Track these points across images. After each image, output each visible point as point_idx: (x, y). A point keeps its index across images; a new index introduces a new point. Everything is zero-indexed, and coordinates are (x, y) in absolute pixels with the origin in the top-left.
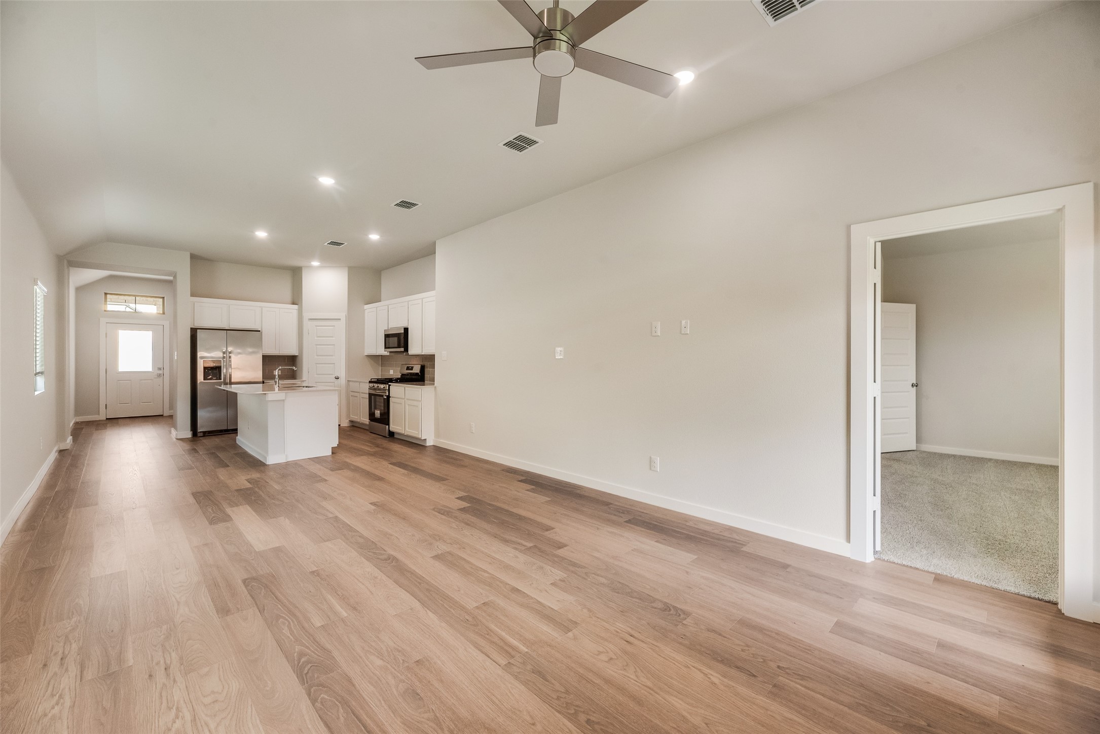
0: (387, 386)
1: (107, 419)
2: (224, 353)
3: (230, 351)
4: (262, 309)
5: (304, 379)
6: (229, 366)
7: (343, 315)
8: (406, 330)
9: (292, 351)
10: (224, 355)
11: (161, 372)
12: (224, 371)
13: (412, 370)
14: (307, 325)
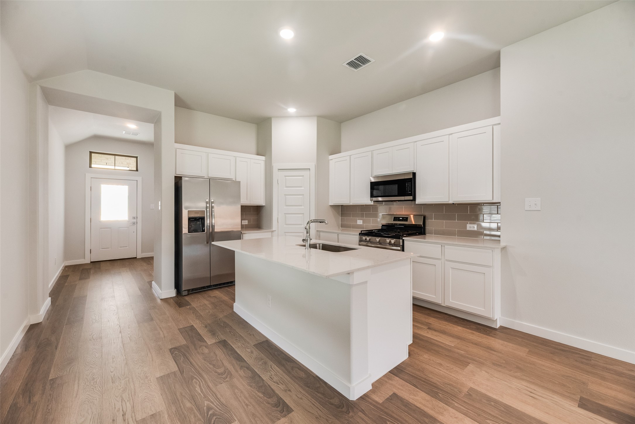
0: (401, 240)
1: (91, 262)
2: (207, 203)
3: (212, 200)
4: (236, 158)
5: (274, 229)
6: (212, 216)
7: (312, 166)
8: (414, 174)
9: (260, 201)
10: (208, 205)
11: (135, 221)
12: (207, 222)
13: (407, 221)
14: (277, 175)
